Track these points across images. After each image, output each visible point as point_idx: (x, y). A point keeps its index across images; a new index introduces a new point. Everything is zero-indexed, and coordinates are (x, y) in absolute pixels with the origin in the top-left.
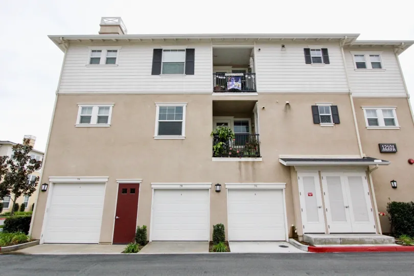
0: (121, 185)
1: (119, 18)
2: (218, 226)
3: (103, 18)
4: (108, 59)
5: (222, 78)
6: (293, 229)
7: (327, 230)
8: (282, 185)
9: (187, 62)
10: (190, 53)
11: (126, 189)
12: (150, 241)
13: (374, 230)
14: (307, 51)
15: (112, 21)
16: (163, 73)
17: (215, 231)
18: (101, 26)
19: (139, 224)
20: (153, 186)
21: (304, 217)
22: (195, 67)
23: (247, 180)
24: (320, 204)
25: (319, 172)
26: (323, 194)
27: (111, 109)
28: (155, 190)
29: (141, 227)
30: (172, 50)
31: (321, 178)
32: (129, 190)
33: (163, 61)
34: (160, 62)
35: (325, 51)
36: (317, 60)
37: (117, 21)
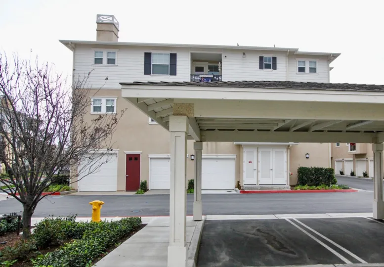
0: (127, 155)
1: (112, 16)
2: (192, 180)
3: (98, 16)
4: (108, 59)
5: (197, 78)
6: (238, 182)
7: (258, 183)
8: (234, 156)
9: (170, 64)
10: (173, 57)
11: (132, 158)
12: (150, 189)
13: (285, 183)
14: (261, 59)
15: (106, 18)
16: (153, 73)
17: (189, 183)
18: (97, 23)
19: (142, 179)
20: (149, 156)
21: (245, 174)
22: (177, 69)
23: (212, 153)
24: (256, 168)
25: (258, 148)
26: (258, 162)
27: (115, 101)
28: (151, 158)
29: (143, 181)
30: (159, 54)
31: (258, 152)
32: (133, 159)
33: (152, 64)
34: (150, 64)
35: (274, 59)
36: (268, 66)
37: (111, 19)
